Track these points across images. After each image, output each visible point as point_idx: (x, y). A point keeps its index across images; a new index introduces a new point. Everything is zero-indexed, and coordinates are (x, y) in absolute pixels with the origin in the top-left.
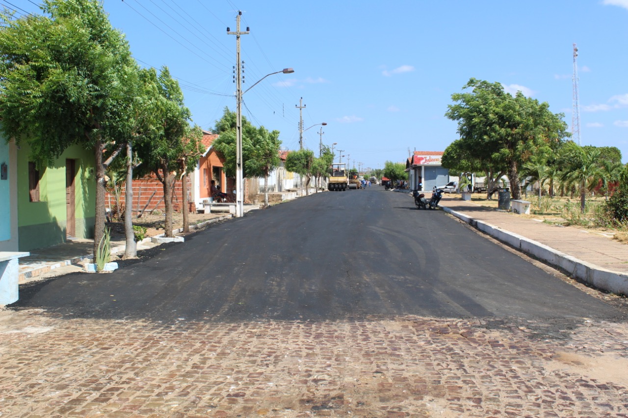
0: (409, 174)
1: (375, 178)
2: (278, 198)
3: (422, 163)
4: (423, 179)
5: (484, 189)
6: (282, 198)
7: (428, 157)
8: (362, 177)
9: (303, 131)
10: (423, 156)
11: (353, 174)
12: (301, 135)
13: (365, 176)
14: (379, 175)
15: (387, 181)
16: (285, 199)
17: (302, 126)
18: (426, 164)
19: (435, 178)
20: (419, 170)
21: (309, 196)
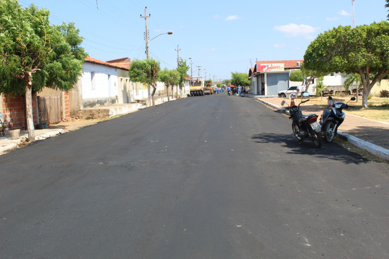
0: (251, 81)
1: (225, 85)
2: (105, 114)
3: (265, 70)
4: (266, 85)
5: (327, 92)
6: (110, 113)
7: (270, 65)
8: (216, 85)
9: (148, 41)
10: (265, 65)
11: (208, 83)
12: (147, 45)
13: (218, 84)
14: (228, 83)
15: (234, 87)
16: (113, 115)
17: (148, 36)
18: (268, 71)
19: (276, 83)
20: (262, 77)
21: (156, 106)
